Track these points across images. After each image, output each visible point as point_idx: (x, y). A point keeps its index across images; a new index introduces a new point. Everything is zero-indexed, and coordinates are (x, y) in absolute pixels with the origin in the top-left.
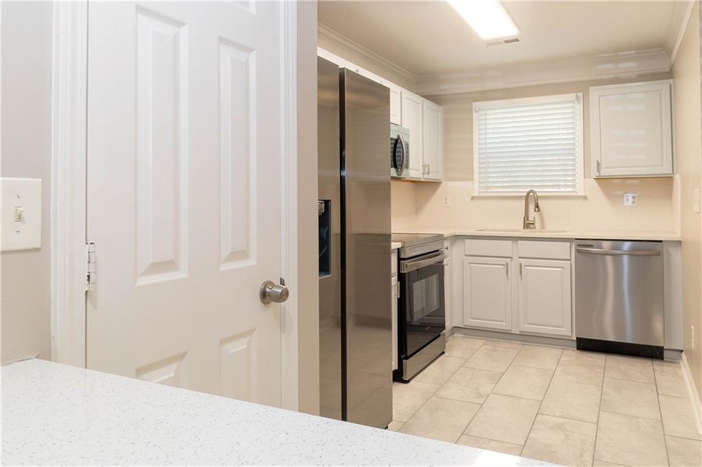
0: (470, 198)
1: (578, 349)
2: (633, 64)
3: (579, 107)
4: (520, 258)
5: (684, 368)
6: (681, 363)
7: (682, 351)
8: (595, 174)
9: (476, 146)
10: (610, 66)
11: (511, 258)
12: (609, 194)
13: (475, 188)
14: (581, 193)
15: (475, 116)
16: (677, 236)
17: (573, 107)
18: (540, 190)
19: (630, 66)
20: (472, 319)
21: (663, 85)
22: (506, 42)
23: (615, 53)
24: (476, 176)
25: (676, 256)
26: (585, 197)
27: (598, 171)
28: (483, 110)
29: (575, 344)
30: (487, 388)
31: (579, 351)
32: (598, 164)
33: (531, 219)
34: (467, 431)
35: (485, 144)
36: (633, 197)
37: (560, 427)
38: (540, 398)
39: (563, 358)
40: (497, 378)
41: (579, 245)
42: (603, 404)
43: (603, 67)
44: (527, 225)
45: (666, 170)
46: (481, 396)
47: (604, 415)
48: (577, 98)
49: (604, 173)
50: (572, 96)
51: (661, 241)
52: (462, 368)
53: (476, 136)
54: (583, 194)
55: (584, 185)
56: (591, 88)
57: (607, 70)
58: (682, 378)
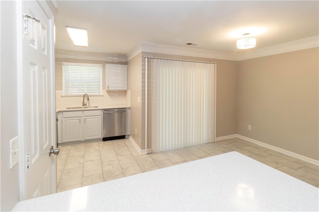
0: (61, 96)
1: (103, 141)
2: (117, 58)
3: (101, 69)
4: (85, 116)
5: (131, 139)
6: (130, 138)
7: (129, 135)
8: (107, 89)
9: (64, 78)
10: (111, 58)
11: (81, 117)
12: (110, 95)
13: (63, 93)
14: (102, 94)
15: (63, 67)
16: (129, 106)
17: (99, 69)
18: (89, 93)
19: (116, 59)
20: (66, 139)
21: (125, 66)
22: (82, 47)
23: (112, 55)
24: (64, 88)
25: (129, 112)
26: (103, 96)
27: (108, 89)
28: (67, 65)
29: (102, 140)
30: (82, 161)
31: (103, 142)
32: (108, 87)
33: (85, 103)
34: (83, 176)
35: (68, 77)
36: (116, 95)
37: (109, 164)
38: (100, 158)
39: (100, 145)
40: (83, 157)
41: (104, 111)
42: (117, 155)
43: (109, 57)
44: (84, 105)
45: (125, 89)
46: (81, 164)
47: (118, 157)
48: (101, 66)
49: (110, 89)
50: (100, 65)
51: (125, 108)
52: (69, 157)
53: (63, 74)
54: (102, 95)
55: (102, 92)
56: (106, 64)
57: (110, 59)
58: (131, 142)
